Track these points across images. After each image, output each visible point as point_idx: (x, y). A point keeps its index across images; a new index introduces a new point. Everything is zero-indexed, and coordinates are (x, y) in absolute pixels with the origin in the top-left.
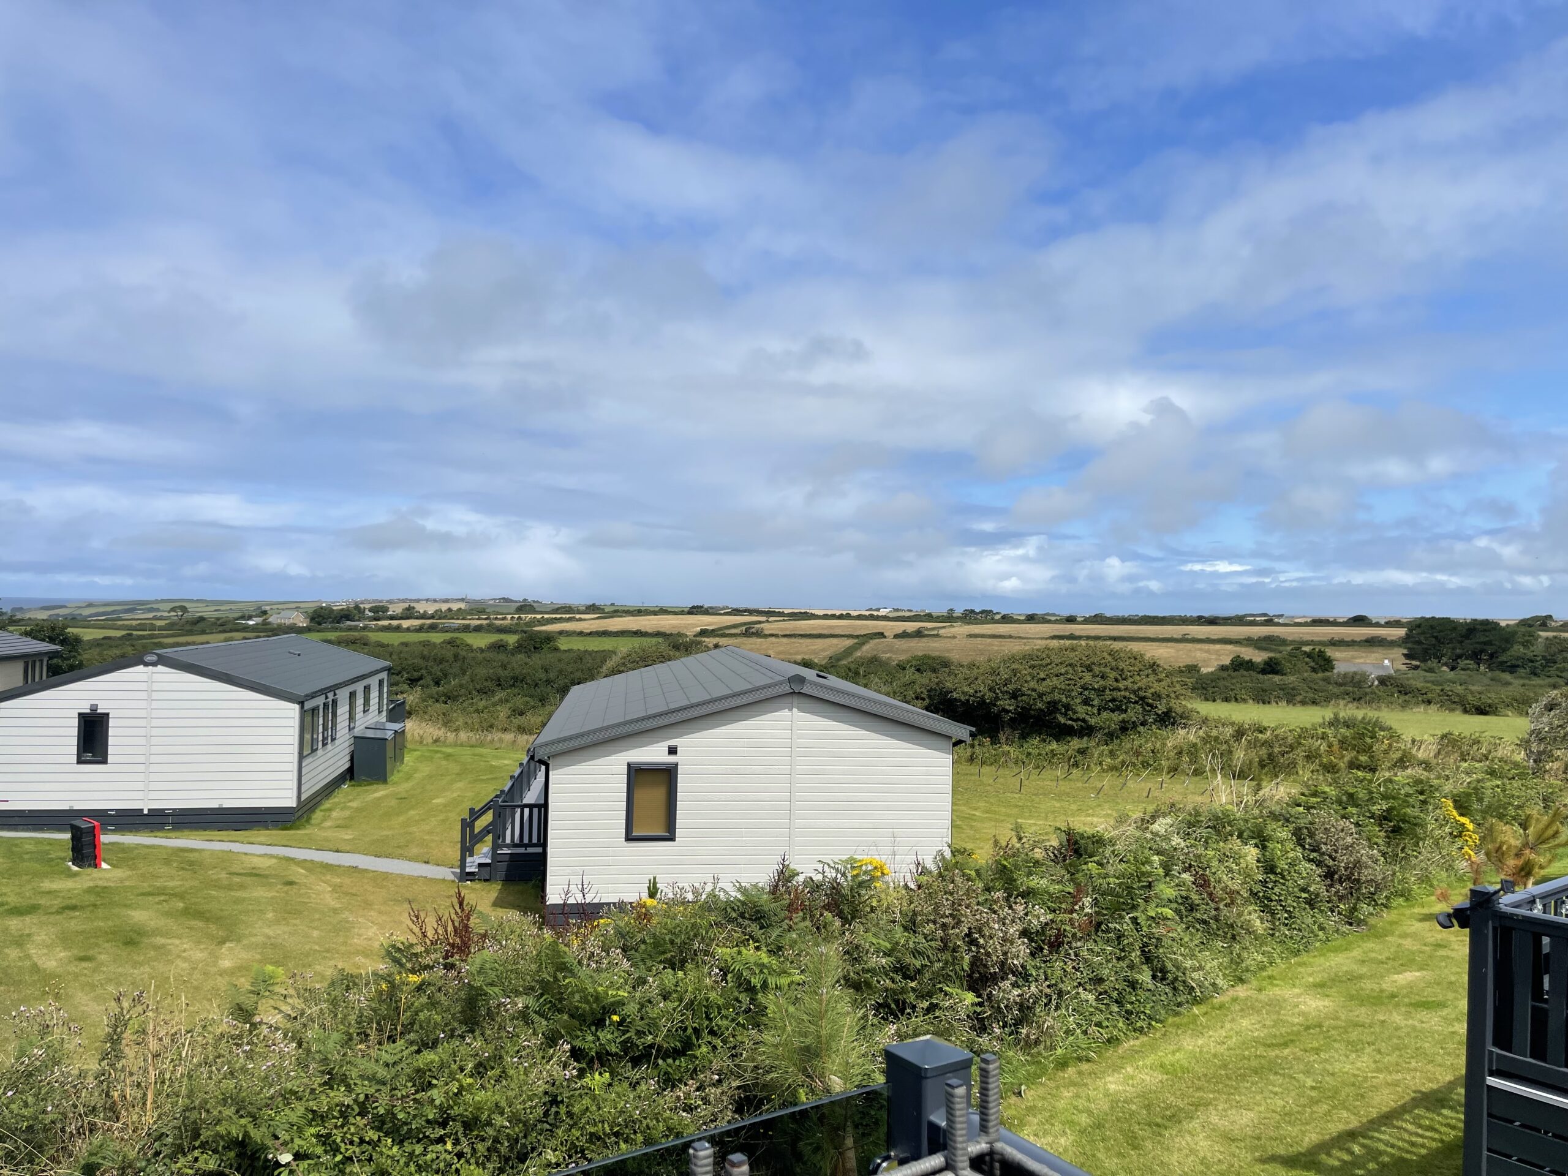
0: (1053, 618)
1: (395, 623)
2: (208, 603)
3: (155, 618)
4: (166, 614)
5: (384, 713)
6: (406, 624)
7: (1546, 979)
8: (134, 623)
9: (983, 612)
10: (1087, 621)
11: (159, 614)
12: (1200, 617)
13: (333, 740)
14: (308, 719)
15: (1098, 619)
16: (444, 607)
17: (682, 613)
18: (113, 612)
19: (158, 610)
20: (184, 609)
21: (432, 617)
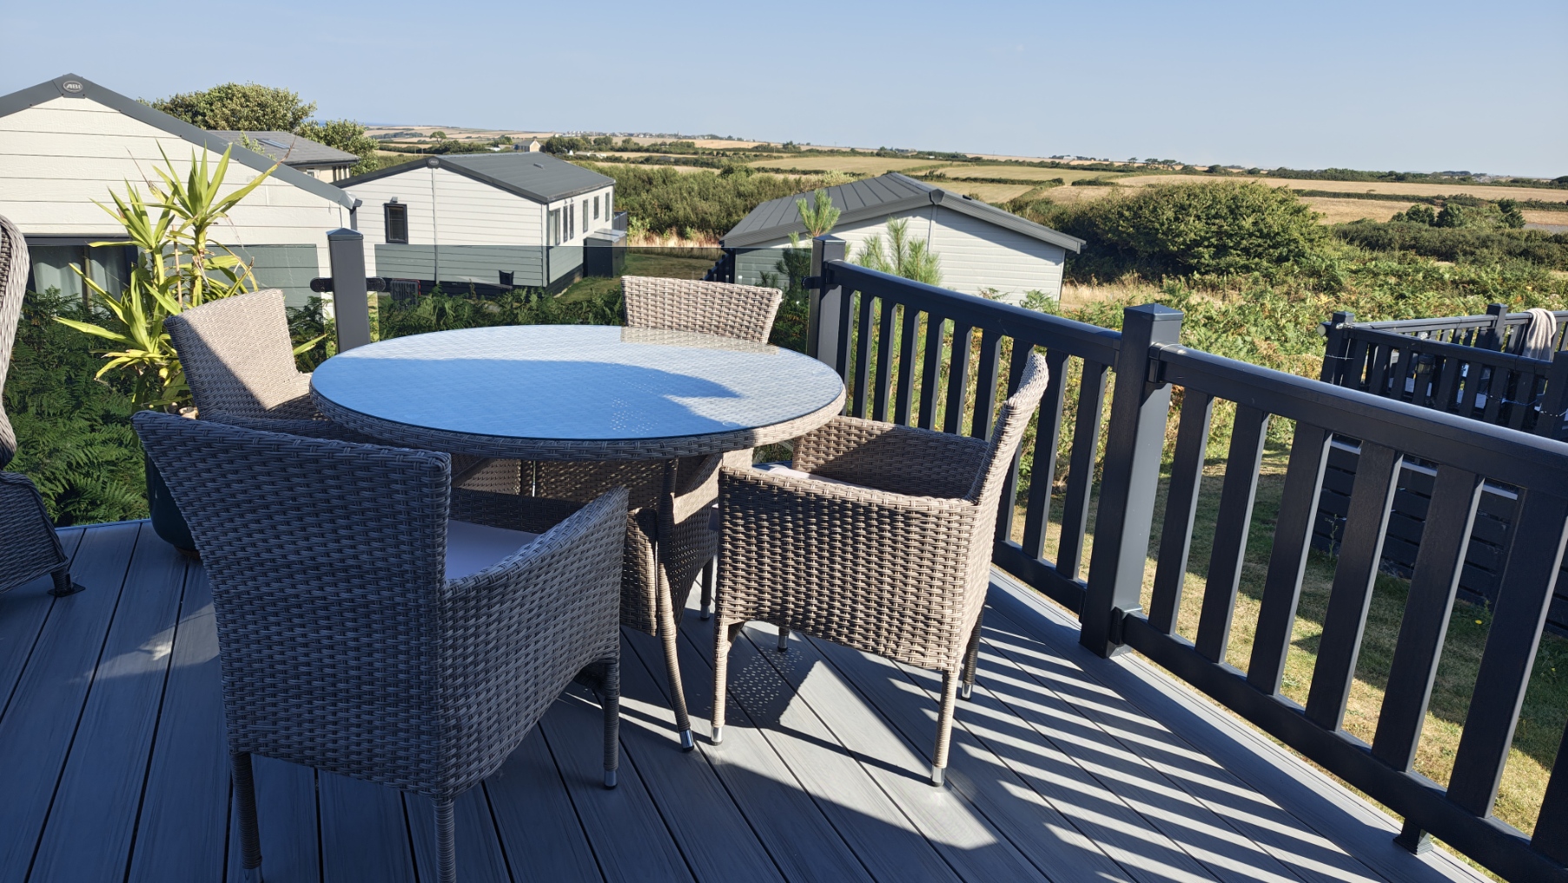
0: (1235, 171)
1: (618, 154)
2: (461, 131)
3: (419, 142)
4: (428, 140)
5: (610, 222)
6: (625, 155)
7: (1391, 380)
8: (404, 146)
9: (1165, 162)
10: (1271, 174)
11: (422, 139)
12: (1391, 174)
13: (571, 238)
14: (552, 219)
15: (1283, 173)
16: (659, 141)
17: (872, 154)
18: (385, 136)
19: (421, 135)
20: (442, 135)
21: (647, 150)
